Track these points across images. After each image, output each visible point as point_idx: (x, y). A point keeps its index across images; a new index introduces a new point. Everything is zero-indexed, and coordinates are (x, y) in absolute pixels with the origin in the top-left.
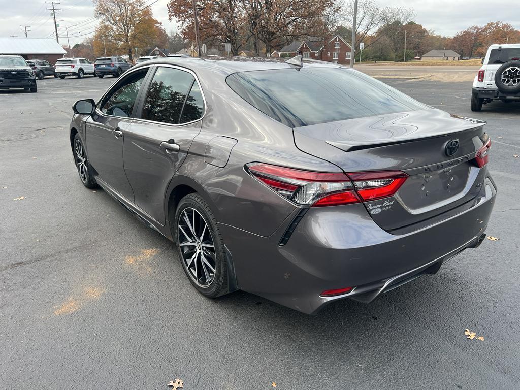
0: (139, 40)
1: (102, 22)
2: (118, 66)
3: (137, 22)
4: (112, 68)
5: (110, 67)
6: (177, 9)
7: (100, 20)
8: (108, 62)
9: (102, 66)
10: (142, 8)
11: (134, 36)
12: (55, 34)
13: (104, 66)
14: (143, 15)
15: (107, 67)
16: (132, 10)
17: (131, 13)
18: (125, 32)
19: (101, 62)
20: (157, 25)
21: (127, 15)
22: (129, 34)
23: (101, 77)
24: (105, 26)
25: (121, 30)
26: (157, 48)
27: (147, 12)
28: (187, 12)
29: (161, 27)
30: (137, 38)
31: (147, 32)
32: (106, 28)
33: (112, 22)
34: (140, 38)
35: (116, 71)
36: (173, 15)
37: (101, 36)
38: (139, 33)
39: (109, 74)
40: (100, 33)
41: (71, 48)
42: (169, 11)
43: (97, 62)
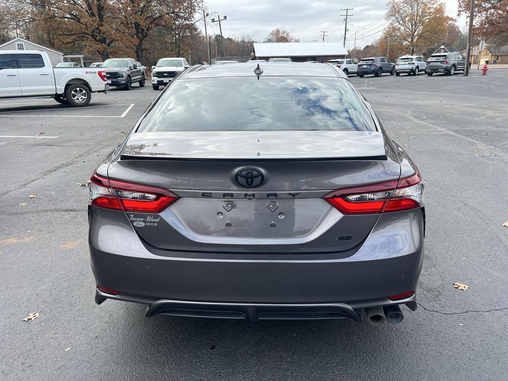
0: (425, 39)
1: (392, 24)
2: (379, 65)
3: (427, 21)
4: (373, 68)
5: (370, 67)
6: (470, 3)
7: (390, 21)
8: (370, 62)
9: (364, 66)
10: (435, 6)
11: (420, 36)
12: (344, 38)
13: (366, 66)
14: (434, 13)
15: (368, 67)
16: (424, 10)
17: (422, 13)
18: (411, 32)
19: (364, 63)
20: (450, 22)
21: (417, 14)
22: (416, 33)
23: (362, 76)
24: (393, 27)
25: (408, 30)
26: (443, 47)
27: (440, 10)
28: (481, 6)
29: (455, 23)
30: (423, 36)
31: (435, 30)
32: (394, 29)
33: (401, 22)
34: (426, 37)
35: (376, 71)
36: (463, 11)
37: (387, 37)
38: (426, 31)
39: (369, 74)
40: (387, 34)
41: (362, 49)
42: (460, 6)
43: (361, 63)
